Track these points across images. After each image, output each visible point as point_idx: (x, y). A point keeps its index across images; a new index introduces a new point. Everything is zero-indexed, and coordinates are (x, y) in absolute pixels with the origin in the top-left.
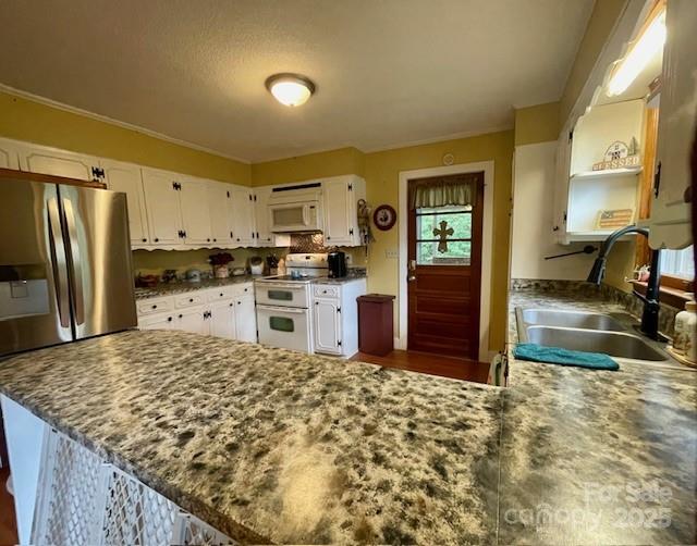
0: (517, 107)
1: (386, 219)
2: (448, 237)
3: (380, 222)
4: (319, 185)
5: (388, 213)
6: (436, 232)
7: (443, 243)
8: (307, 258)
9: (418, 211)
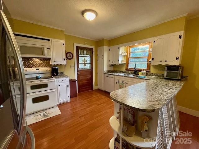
0: (105, 39)
1: (70, 56)
2: (86, 63)
3: (68, 57)
4: (49, 40)
5: (71, 55)
6: (83, 61)
7: (85, 64)
8: (37, 69)
9: (79, 55)
